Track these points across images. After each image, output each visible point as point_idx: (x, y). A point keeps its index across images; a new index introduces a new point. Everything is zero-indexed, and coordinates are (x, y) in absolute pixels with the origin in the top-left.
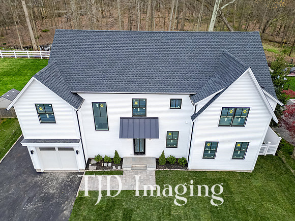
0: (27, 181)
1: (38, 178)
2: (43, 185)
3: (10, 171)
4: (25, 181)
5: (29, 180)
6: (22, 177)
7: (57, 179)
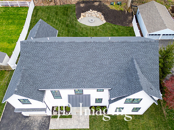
0: (21, 122)
1: (27, 120)
2: (30, 125)
3: (11, 115)
4: (20, 122)
5: (22, 122)
6: (18, 119)
7: (37, 121)
